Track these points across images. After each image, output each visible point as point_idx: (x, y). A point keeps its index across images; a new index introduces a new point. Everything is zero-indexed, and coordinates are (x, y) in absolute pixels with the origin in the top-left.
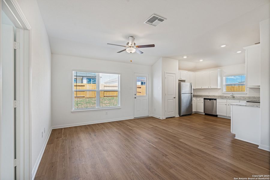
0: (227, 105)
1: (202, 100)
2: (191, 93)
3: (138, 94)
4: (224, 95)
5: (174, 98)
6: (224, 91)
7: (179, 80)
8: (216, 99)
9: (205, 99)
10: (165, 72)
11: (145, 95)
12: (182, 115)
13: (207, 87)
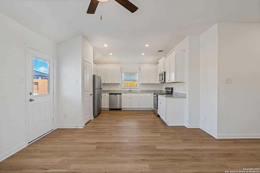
0: (130, 98)
1: (108, 95)
2: (101, 89)
4: (124, 90)
5: (90, 95)
6: (123, 86)
8: (121, 94)
9: (110, 94)
10: (84, 59)
13: (110, 82)
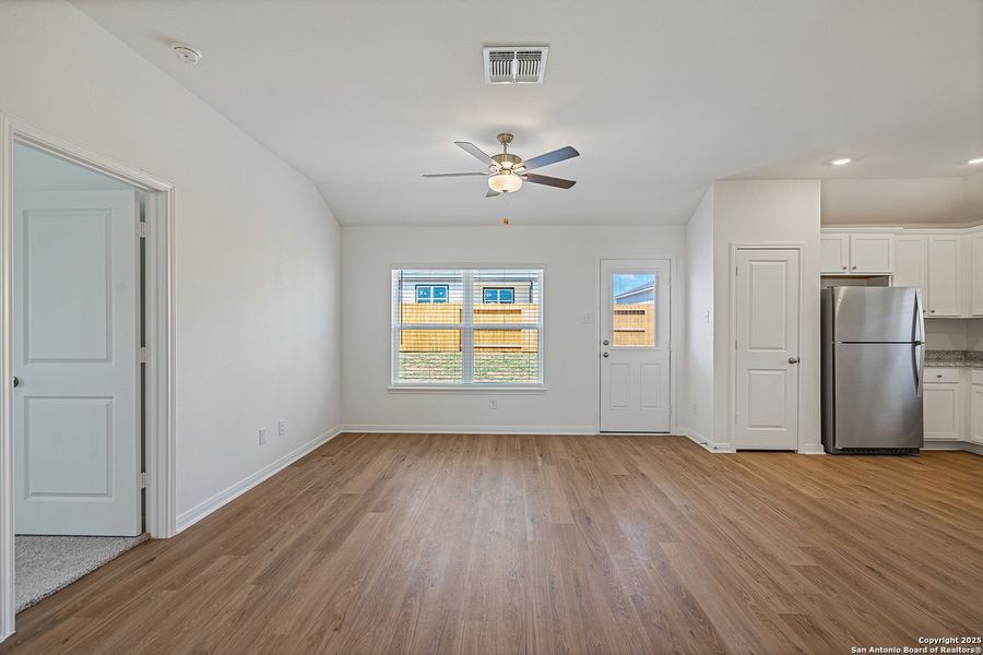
2: (915, 343)
3: (618, 341)
5: (791, 362)
7: (822, 277)
10: (730, 245)
11: (653, 345)
12: (838, 446)
